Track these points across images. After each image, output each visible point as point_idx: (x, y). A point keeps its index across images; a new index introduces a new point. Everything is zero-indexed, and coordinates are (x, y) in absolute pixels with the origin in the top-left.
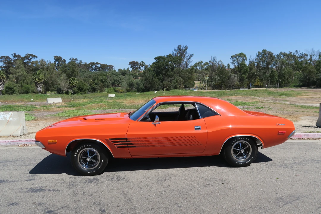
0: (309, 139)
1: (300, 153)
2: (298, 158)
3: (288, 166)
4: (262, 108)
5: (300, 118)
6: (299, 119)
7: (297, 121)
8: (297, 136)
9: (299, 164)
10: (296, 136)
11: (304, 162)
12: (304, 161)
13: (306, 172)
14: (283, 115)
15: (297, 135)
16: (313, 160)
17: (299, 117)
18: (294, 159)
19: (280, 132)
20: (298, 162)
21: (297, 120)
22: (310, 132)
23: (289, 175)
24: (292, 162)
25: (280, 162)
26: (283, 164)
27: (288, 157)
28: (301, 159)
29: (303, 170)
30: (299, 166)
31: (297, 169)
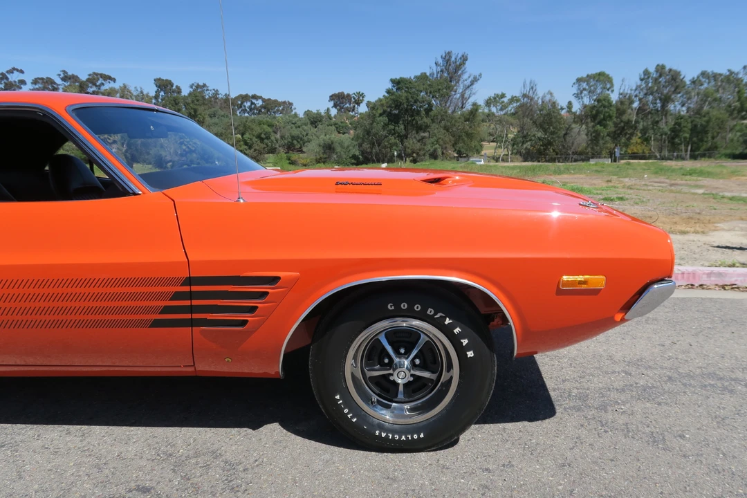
0: (723, 287)
2: (651, 363)
3: (590, 402)
4: (621, 199)
5: (719, 225)
6: (713, 228)
7: (703, 232)
8: (683, 277)
9: (646, 393)
10: (680, 277)
11: (667, 387)
12: (670, 378)
13: (656, 440)
14: (671, 217)
15: (683, 273)
16: (712, 375)
17: (714, 223)
18: (632, 369)
20: (642, 382)
21: (706, 230)
22: (733, 265)
23: (569, 454)
24: (616, 385)
26: (574, 392)
27: (610, 357)
28: (662, 368)
29: (647, 430)
30: (638, 407)
31: (622, 420)
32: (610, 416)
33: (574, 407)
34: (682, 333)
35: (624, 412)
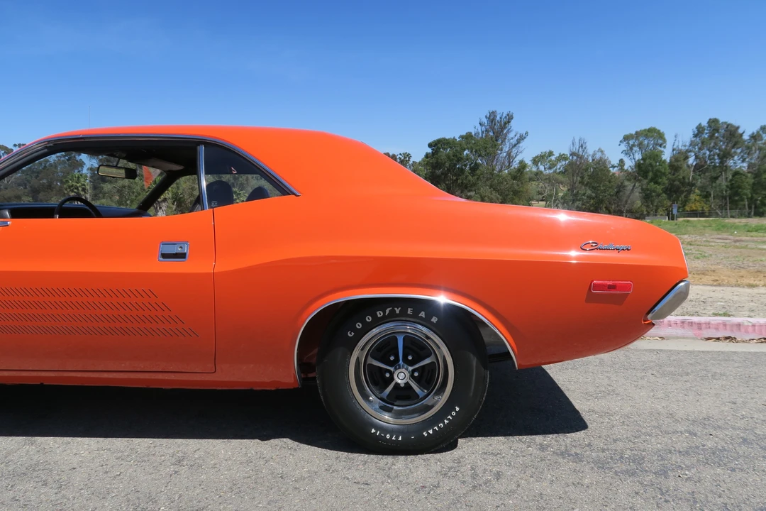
1: (740, 401)
2: (720, 423)
3: (646, 465)
8: (754, 330)
9: (716, 457)
11: (742, 450)
12: (745, 440)
18: (697, 429)
19: (597, 287)
20: (710, 444)
24: (678, 446)
25: (615, 441)
26: (627, 454)
27: (671, 415)
28: (734, 429)
29: (719, 501)
30: (707, 473)
31: (687, 488)
32: (671, 483)
33: (627, 471)
34: (757, 390)
35: (688, 479)
